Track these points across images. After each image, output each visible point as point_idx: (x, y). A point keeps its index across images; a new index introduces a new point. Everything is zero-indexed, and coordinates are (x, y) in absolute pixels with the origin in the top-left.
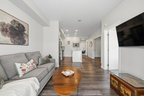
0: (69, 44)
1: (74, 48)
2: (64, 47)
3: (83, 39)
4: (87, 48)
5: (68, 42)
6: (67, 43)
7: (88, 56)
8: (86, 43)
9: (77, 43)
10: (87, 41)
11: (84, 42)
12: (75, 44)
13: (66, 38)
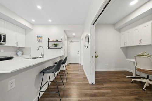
0: (39, 41)
3: (74, 34)
5: (38, 37)
6: (36, 39)
7: (83, 68)
9: (57, 41)
10: (82, 37)
11: (79, 41)
12: (53, 41)
13: (32, 30)
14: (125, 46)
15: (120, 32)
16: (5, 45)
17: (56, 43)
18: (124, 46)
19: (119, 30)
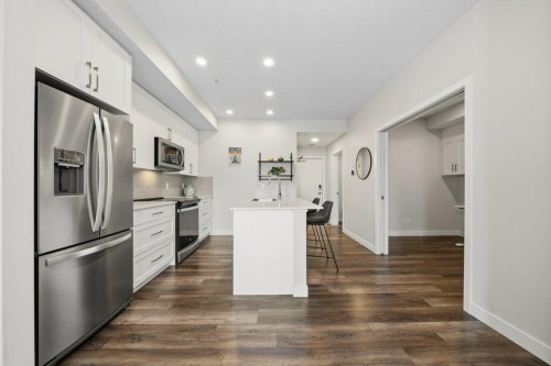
0: (235, 161)
1: (263, 184)
2: (210, 180)
3: (315, 140)
4: (335, 190)
5: (232, 150)
6: (227, 156)
7: (345, 230)
8: (334, 161)
9: (281, 161)
10: (337, 149)
11: (323, 157)
12: (272, 161)
13: (217, 131)
14: (454, 173)
15: (441, 138)
16: (182, 172)
17: (278, 165)
18: (449, 172)
19: (439, 132)
